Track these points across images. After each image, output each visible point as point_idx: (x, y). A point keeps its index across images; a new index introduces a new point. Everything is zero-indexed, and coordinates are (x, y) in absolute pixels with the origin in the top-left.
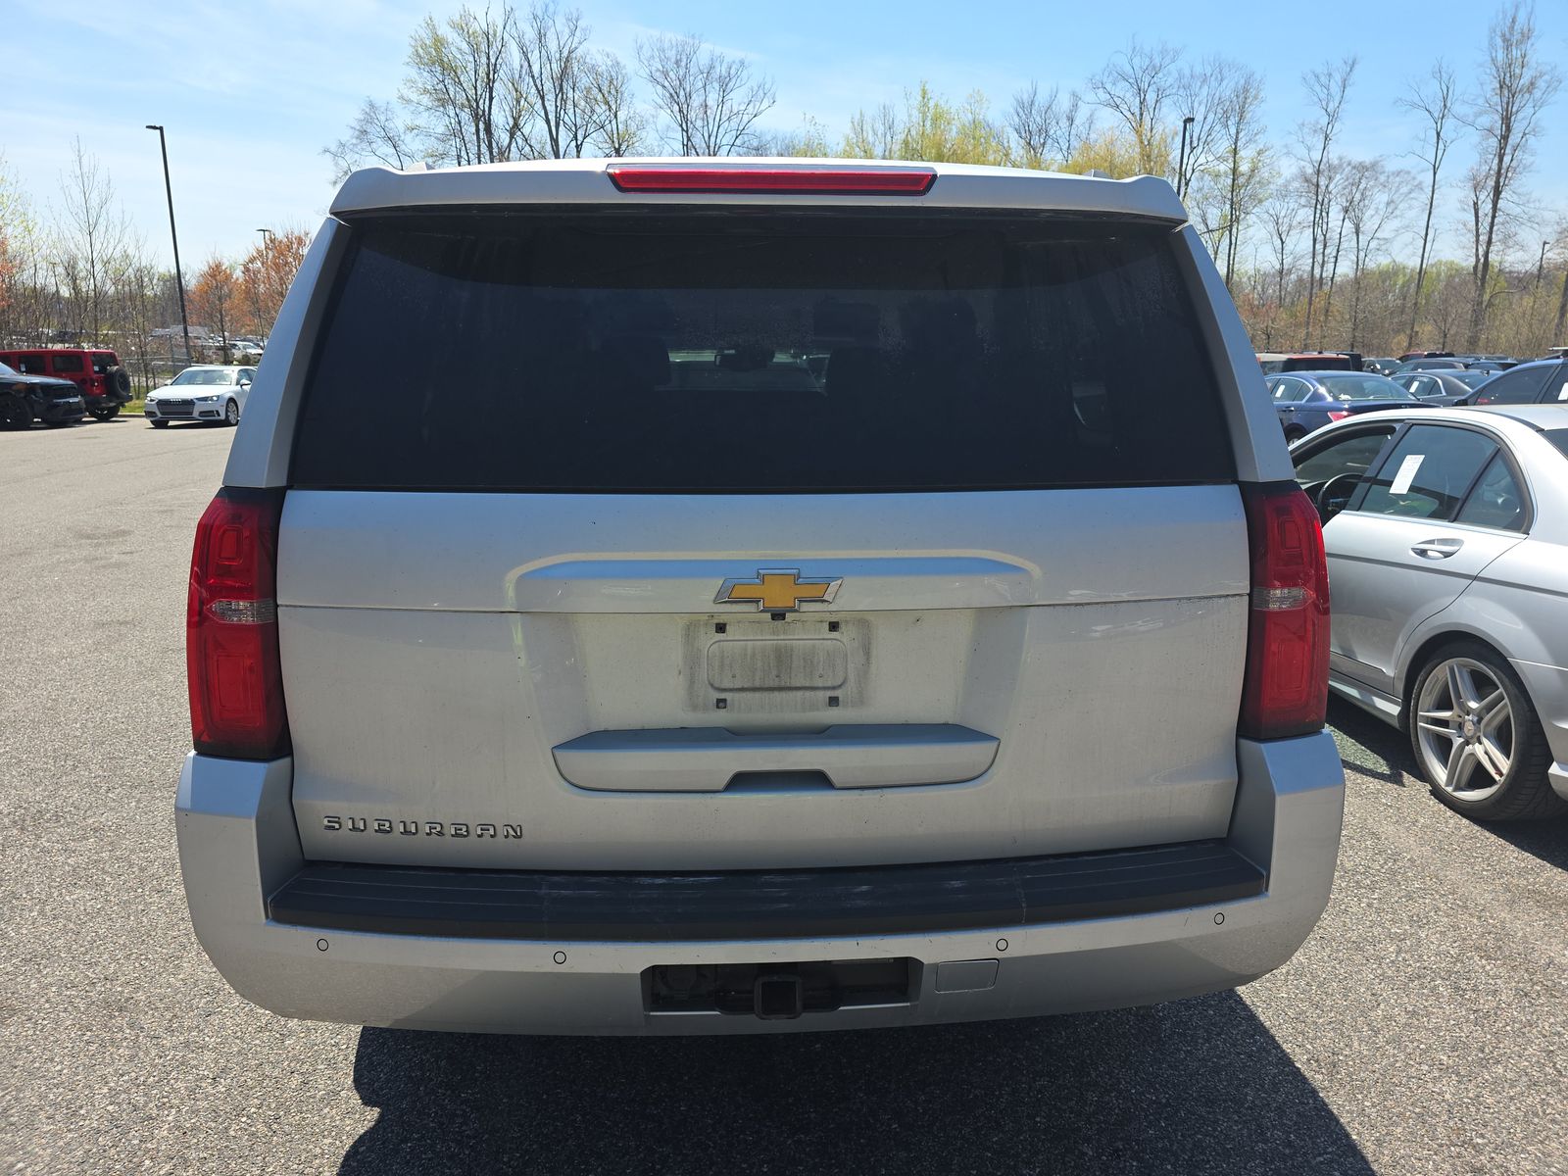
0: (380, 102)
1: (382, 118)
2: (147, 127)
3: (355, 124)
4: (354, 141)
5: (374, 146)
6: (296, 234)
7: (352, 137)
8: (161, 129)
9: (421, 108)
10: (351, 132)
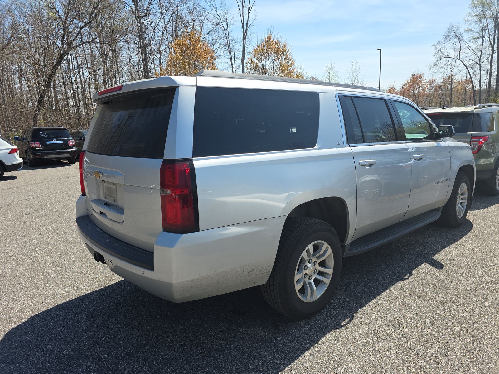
0: (455, 24)
1: (455, 29)
2: (377, 50)
3: (444, 34)
4: (444, 40)
5: (451, 40)
6: (419, 74)
7: (443, 38)
8: (381, 50)
9: (472, 22)
10: (443, 37)
